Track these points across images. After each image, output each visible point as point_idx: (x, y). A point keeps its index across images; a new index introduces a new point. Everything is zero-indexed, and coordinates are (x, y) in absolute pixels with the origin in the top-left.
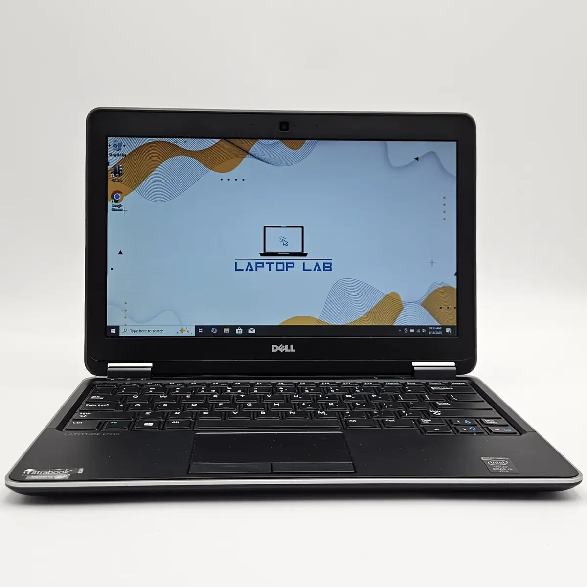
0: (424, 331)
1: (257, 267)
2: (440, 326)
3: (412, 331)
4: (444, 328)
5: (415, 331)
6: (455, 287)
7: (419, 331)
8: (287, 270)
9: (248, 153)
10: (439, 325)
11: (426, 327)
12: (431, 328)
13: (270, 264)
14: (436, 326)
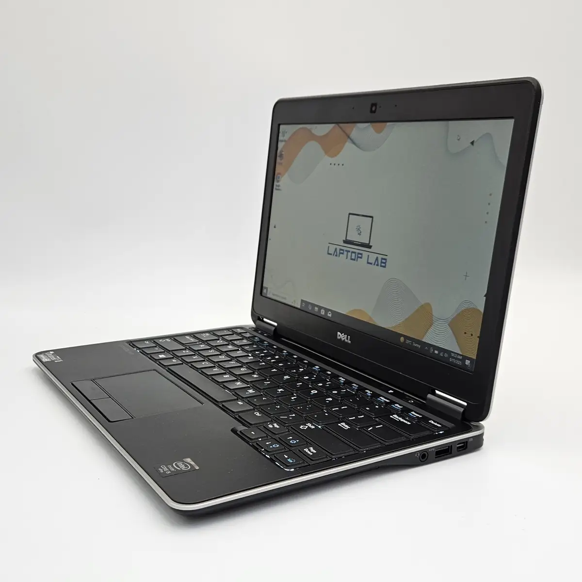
0: (446, 355)
1: (340, 253)
2: (461, 355)
3: (436, 352)
4: (465, 358)
5: (439, 353)
6: (482, 310)
7: (441, 355)
8: (357, 260)
9: (349, 137)
10: (461, 353)
11: (449, 352)
12: (453, 355)
13: (348, 251)
14: (458, 354)
